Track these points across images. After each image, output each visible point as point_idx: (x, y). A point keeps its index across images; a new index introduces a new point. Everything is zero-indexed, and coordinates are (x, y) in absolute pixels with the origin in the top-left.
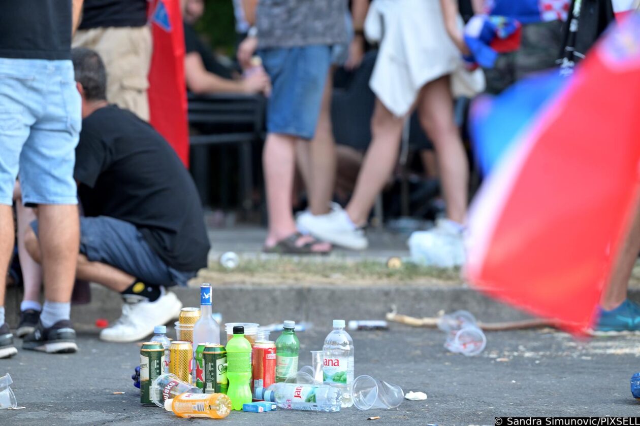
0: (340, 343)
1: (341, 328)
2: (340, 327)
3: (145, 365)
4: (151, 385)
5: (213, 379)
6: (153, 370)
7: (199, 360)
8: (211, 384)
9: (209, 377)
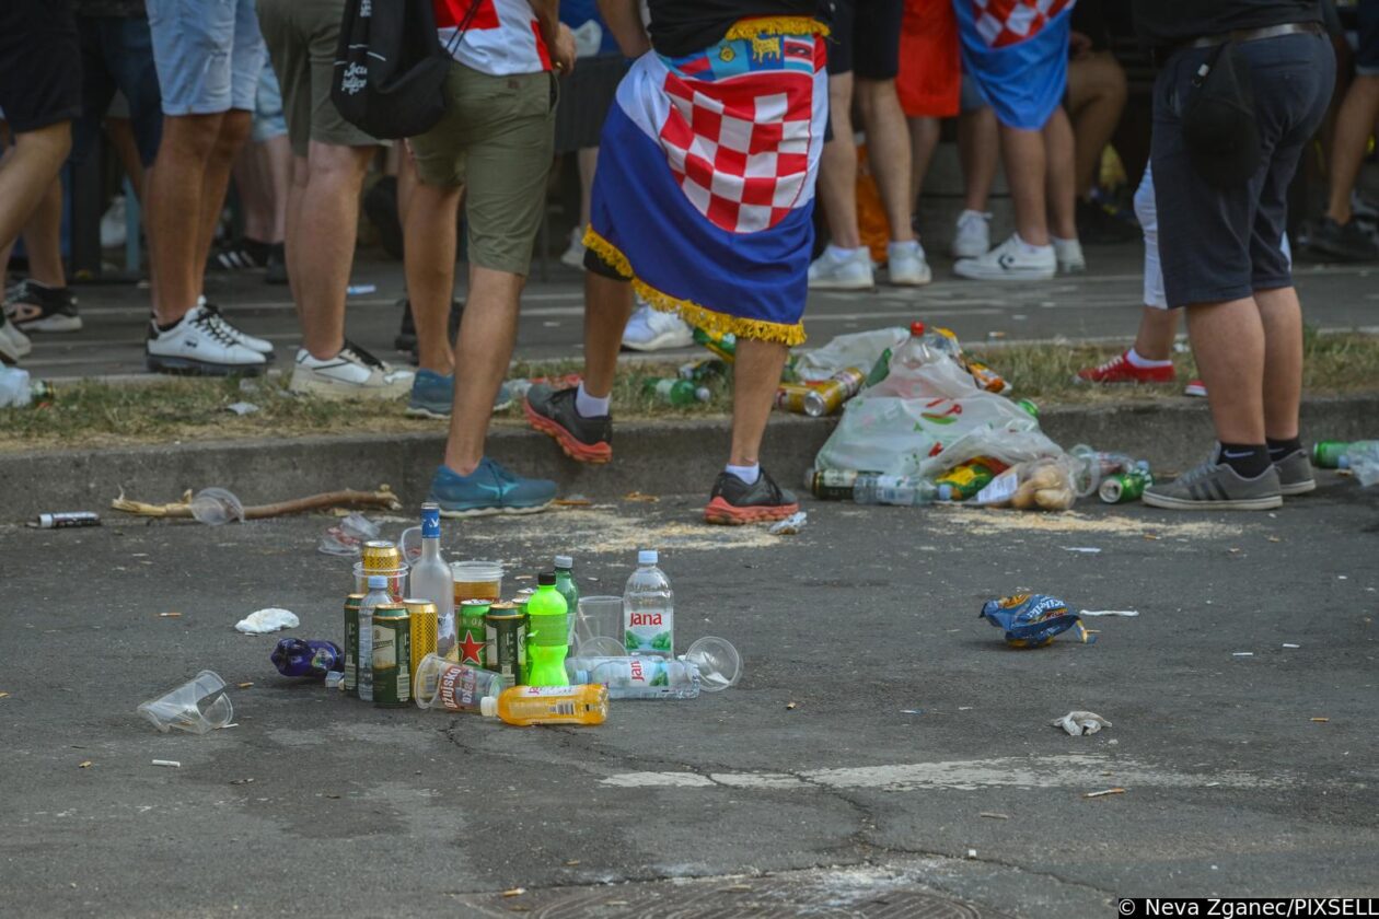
3: (388, 642)
4: (398, 674)
5: (512, 658)
6: (402, 650)
7: (472, 629)
8: (509, 667)
9: (505, 655)
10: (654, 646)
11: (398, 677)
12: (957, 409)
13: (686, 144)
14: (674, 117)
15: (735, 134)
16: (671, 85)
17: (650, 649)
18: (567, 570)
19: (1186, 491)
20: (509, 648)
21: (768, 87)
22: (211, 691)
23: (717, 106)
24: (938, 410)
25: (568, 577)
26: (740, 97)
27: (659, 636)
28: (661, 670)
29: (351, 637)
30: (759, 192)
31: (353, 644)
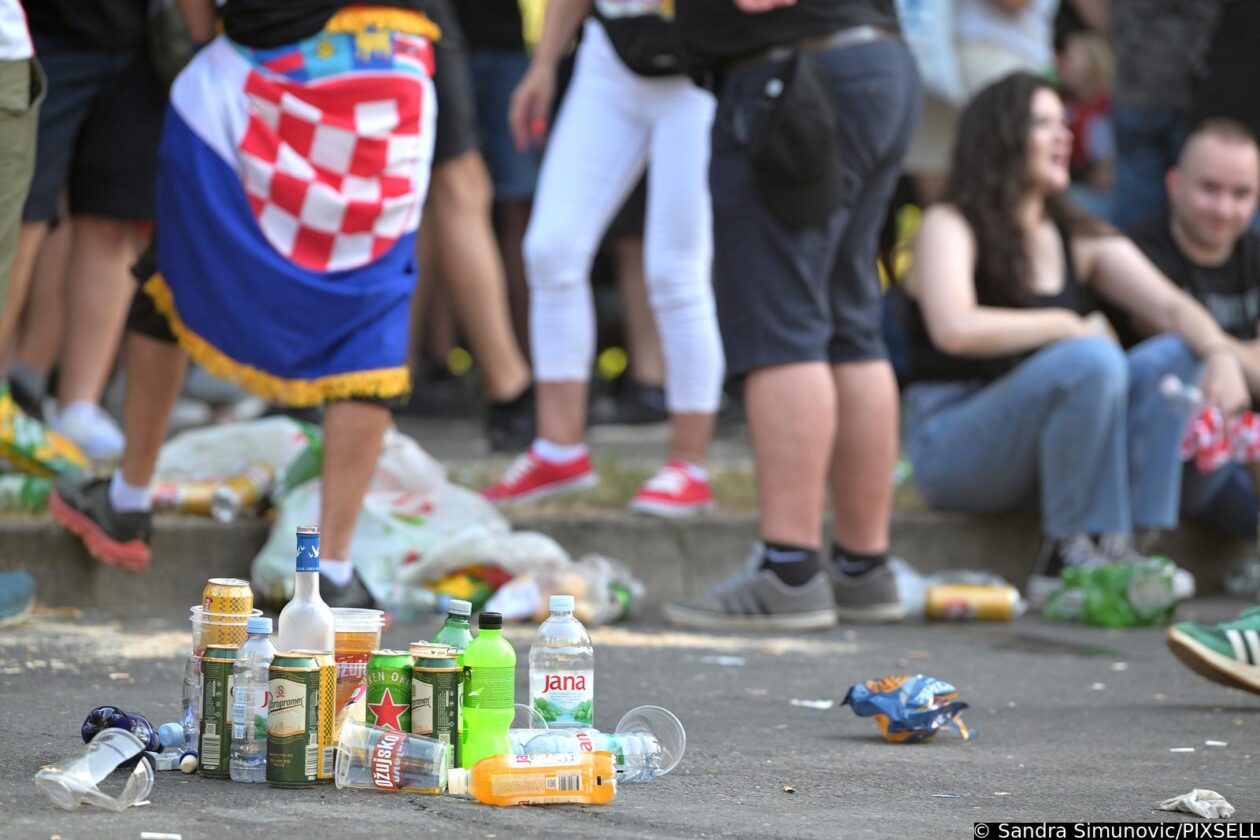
0: (575, 642)
1: (569, 613)
2: (566, 609)
3: (297, 701)
4: (308, 743)
5: (452, 724)
6: (312, 712)
7: (392, 686)
8: (448, 735)
9: (444, 720)
10: (576, 718)
11: (308, 747)
12: (427, 508)
13: (271, 155)
14: (256, 125)
15: (333, 145)
16: (254, 86)
17: (572, 721)
18: (465, 617)
19: (717, 605)
20: (448, 709)
21: (373, 91)
22: (129, 755)
23: (310, 113)
24: (409, 507)
25: (466, 627)
26: (339, 103)
27: (582, 704)
28: (615, 745)
29: (215, 699)
30: (359, 218)
31: (217, 709)
